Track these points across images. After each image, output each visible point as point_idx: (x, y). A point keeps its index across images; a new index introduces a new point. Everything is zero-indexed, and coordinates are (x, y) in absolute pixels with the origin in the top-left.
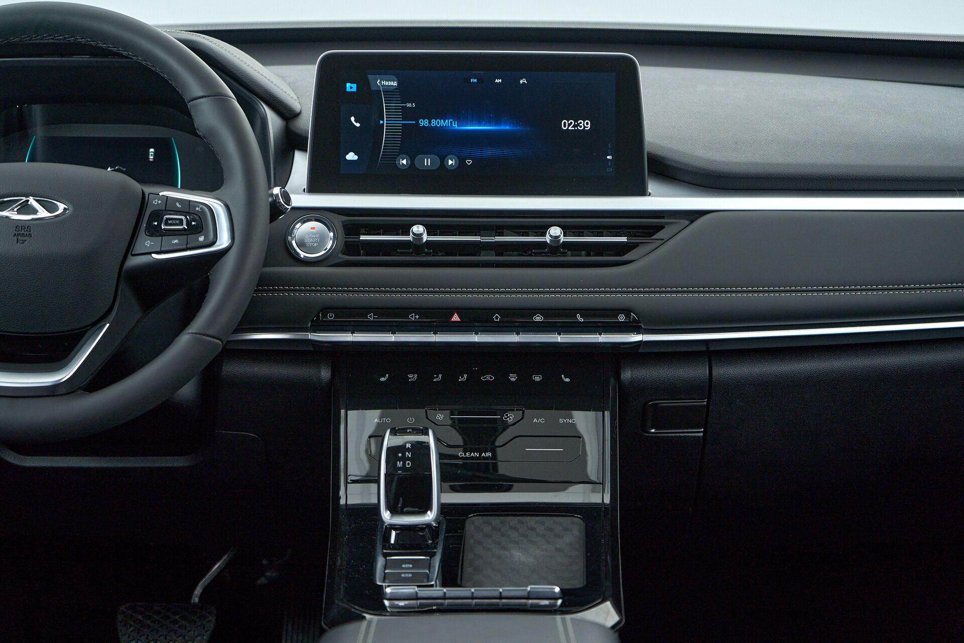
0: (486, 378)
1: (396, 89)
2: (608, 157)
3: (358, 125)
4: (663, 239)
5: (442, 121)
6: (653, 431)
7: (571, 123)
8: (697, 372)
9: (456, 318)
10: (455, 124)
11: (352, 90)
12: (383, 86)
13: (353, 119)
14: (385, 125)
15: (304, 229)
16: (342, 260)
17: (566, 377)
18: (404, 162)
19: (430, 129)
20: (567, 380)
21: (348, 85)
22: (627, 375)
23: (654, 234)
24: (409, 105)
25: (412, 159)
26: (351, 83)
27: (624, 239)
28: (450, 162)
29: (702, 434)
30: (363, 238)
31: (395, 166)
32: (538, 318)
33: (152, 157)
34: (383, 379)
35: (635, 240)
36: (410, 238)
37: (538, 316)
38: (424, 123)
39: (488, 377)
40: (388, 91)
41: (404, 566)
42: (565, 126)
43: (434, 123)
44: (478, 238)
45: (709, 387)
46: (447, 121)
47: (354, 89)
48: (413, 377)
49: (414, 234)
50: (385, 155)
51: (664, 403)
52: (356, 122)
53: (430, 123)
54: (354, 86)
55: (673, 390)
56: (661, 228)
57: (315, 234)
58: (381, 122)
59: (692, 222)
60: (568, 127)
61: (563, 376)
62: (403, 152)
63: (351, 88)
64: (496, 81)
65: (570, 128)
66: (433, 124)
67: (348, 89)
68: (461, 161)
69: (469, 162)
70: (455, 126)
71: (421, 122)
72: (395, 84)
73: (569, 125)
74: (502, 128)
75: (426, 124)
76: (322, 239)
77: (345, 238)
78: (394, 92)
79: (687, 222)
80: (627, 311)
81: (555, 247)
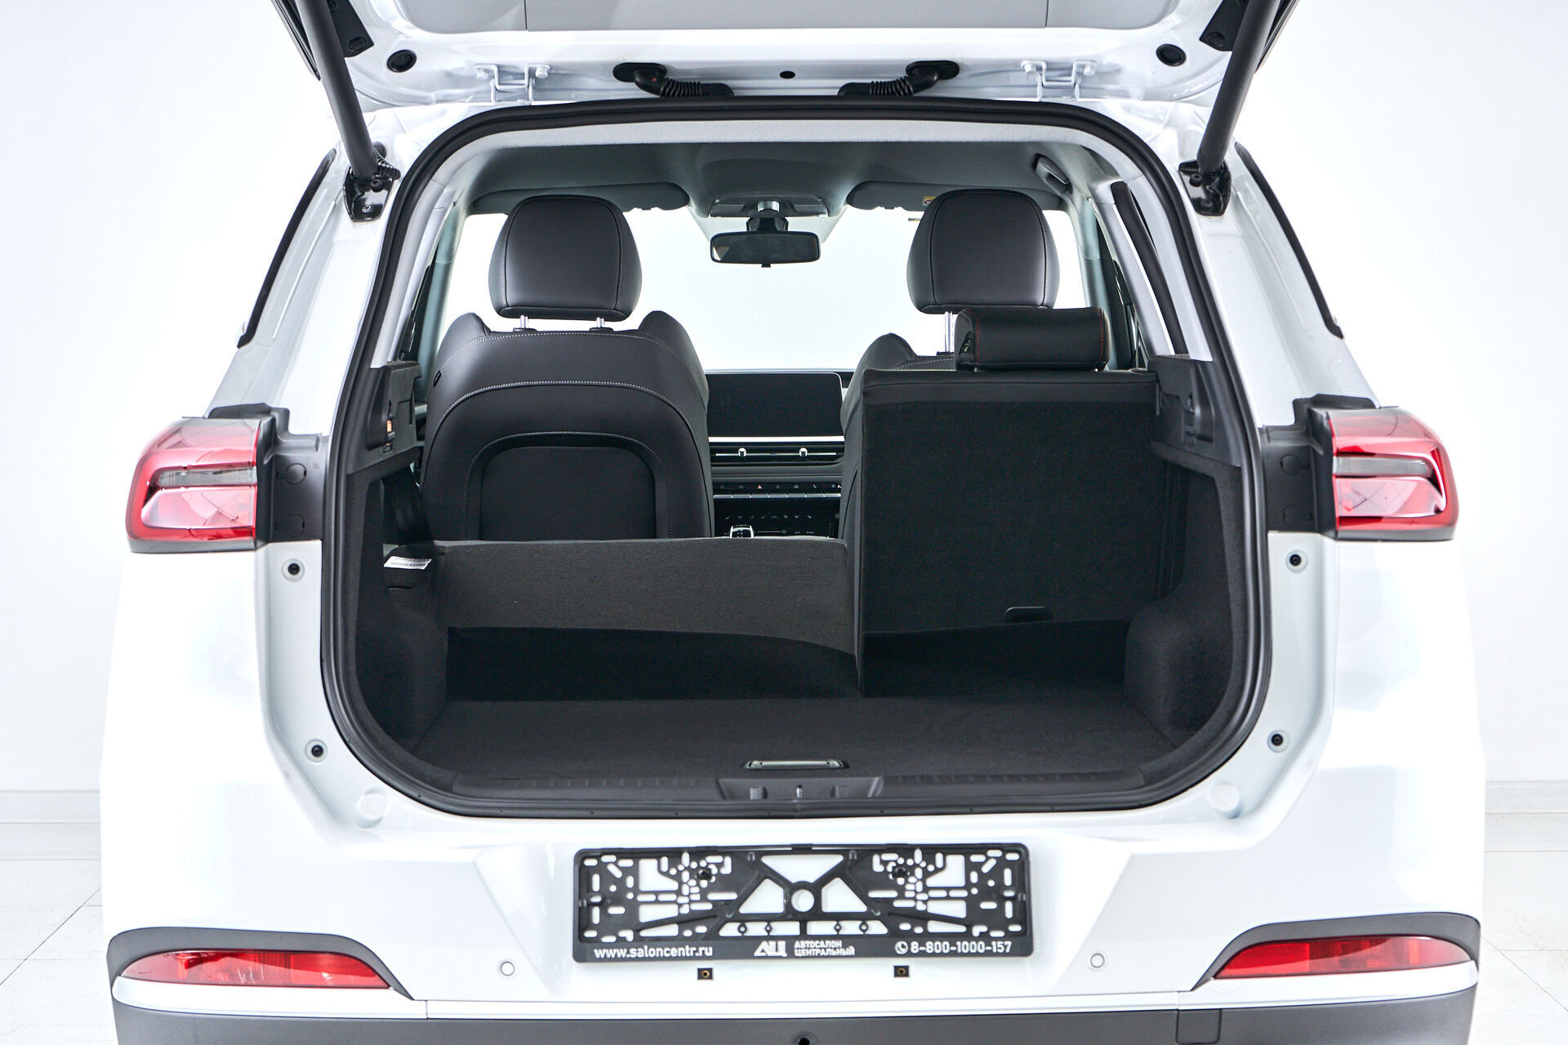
9: (760, 487)
27: (835, 454)
32: (796, 487)
35: (839, 454)
36: (738, 454)
39: (774, 517)
44: (769, 454)
48: (740, 517)
49: (740, 453)
81: (803, 458)
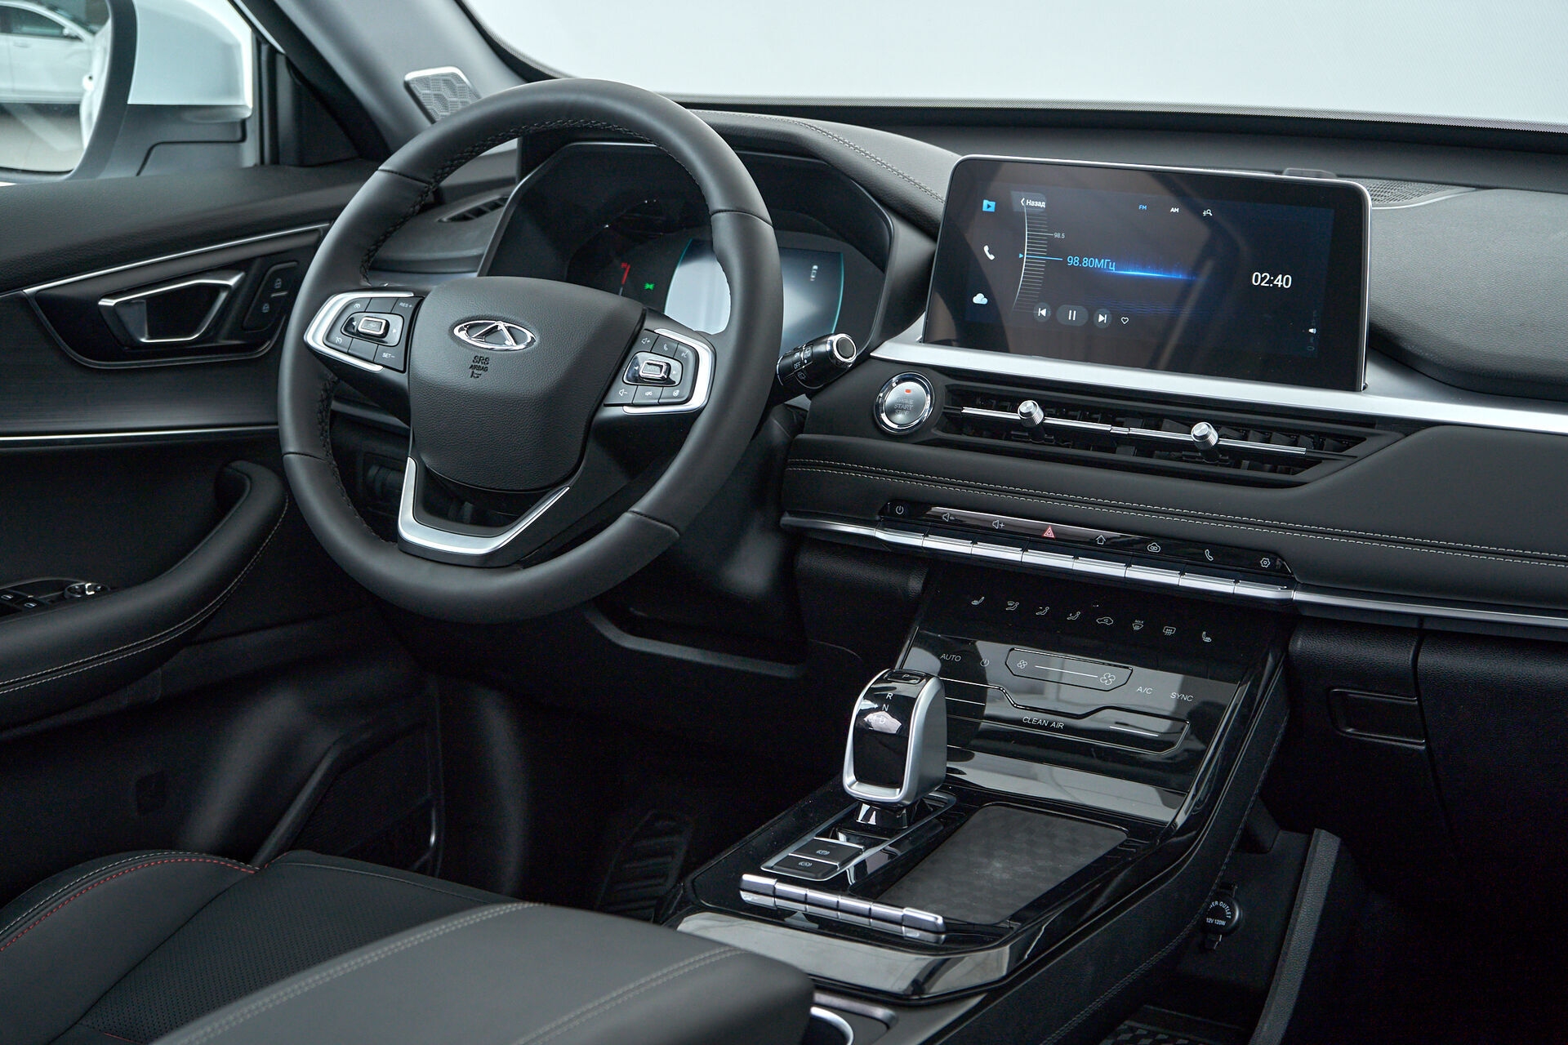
0: (1103, 621)
1: (1042, 212)
2: (1311, 331)
3: (992, 257)
4: (1356, 457)
5: (1097, 260)
6: (1350, 730)
7: (1266, 276)
8: (1395, 656)
10: (1112, 266)
11: (990, 210)
12: (1029, 206)
13: (986, 249)
14: (1025, 260)
15: (900, 392)
16: (934, 437)
17: (1207, 636)
18: (1044, 312)
19: (1080, 270)
20: (1208, 640)
21: (986, 202)
22: (1300, 644)
23: (1348, 447)
24: (1057, 235)
25: (1053, 310)
26: (990, 201)
27: (1302, 451)
28: (1101, 318)
29: (1423, 747)
30: (967, 410)
31: (1033, 317)
32: (1154, 548)
33: (813, 277)
34: (975, 603)
35: (1317, 454)
36: (1016, 417)
37: (1154, 545)
38: (1073, 261)
40: (1034, 214)
41: (818, 852)
42: (1256, 281)
43: (1086, 262)
44: (1109, 428)
45: (1413, 679)
46: (1103, 260)
47: (992, 209)
48: (1012, 605)
49: (1021, 413)
50: (1022, 297)
51: (1354, 693)
52: (990, 253)
53: (1081, 262)
54: (993, 204)
55: (1364, 676)
56: (1359, 439)
57: (909, 399)
58: (1021, 256)
59: (1407, 435)
60: (1261, 283)
61: (1204, 633)
62: (1044, 300)
63: (989, 206)
64: (1172, 210)
65: (1263, 284)
66: (1085, 264)
67: (985, 208)
68: (1115, 318)
69: (1125, 320)
70: (1113, 269)
71: (1070, 259)
72: (1043, 205)
73: (1263, 279)
74: (1173, 277)
75: (1076, 263)
76: (918, 406)
77: (945, 408)
78: (1040, 216)
79: (1401, 435)
80: (1273, 554)
81: (1200, 451)
